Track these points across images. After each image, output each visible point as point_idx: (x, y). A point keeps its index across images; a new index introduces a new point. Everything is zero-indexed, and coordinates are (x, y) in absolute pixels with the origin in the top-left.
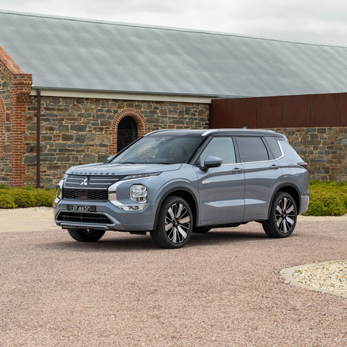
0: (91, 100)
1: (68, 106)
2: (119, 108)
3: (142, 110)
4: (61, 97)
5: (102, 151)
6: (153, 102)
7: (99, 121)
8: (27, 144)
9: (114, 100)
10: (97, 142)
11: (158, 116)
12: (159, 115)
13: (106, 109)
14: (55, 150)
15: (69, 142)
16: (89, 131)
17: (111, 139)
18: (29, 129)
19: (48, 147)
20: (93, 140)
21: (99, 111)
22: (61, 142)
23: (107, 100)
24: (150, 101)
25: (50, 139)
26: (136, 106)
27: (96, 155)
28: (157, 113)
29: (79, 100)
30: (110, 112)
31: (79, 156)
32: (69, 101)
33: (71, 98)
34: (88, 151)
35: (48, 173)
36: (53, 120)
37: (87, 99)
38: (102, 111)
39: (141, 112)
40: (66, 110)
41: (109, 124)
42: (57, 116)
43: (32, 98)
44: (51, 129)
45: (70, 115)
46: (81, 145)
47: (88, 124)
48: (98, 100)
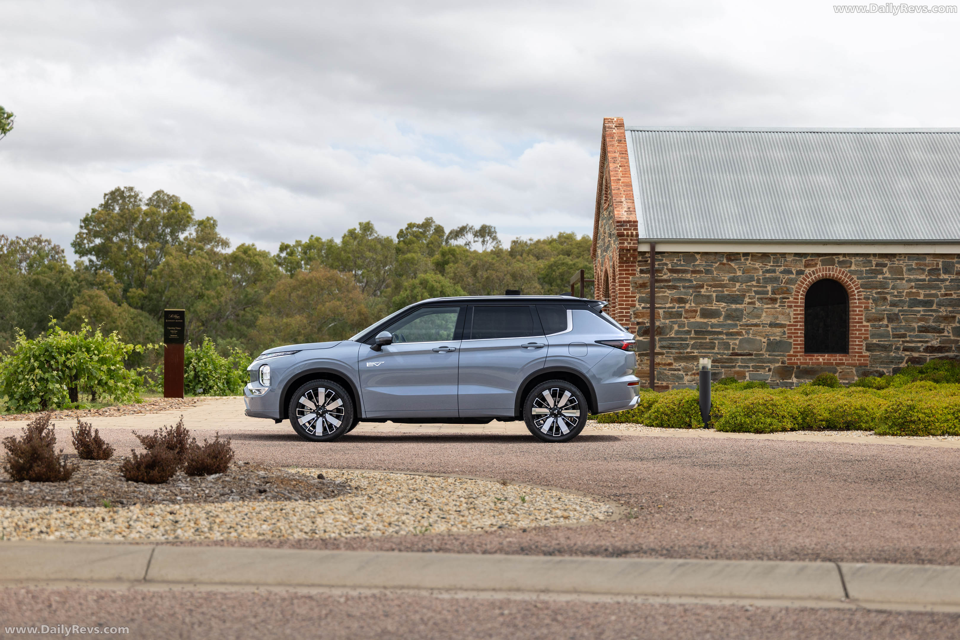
0: (754, 256)
1: (711, 266)
2: (806, 266)
3: (853, 268)
4: (698, 253)
5: (774, 334)
6: (875, 255)
7: (769, 288)
8: (638, 323)
9: (796, 254)
10: (765, 319)
11: (884, 278)
12: (888, 275)
13: (782, 268)
14: (689, 332)
15: (714, 321)
16: (749, 303)
17: (792, 316)
18: (641, 300)
19: (676, 327)
20: (759, 317)
21: (768, 271)
22: (698, 319)
23: (783, 255)
24: (868, 255)
25: (679, 315)
26: (839, 262)
27: (765, 340)
28: (882, 273)
29: (732, 257)
30: (790, 272)
31: (731, 342)
32: (712, 258)
33: (716, 253)
34: (748, 333)
35: (676, 365)
36: (684, 287)
37: (746, 254)
38: (774, 271)
39: (850, 271)
40: (708, 272)
41: (788, 291)
42: (690, 281)
43: (647, 255)
44: (681, 300)
45: (714, 279)
46: (736, 325)
47: (748, 292)
48: (765, 256)
